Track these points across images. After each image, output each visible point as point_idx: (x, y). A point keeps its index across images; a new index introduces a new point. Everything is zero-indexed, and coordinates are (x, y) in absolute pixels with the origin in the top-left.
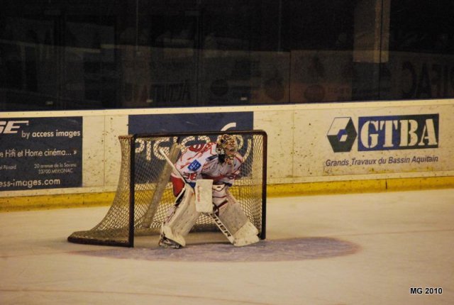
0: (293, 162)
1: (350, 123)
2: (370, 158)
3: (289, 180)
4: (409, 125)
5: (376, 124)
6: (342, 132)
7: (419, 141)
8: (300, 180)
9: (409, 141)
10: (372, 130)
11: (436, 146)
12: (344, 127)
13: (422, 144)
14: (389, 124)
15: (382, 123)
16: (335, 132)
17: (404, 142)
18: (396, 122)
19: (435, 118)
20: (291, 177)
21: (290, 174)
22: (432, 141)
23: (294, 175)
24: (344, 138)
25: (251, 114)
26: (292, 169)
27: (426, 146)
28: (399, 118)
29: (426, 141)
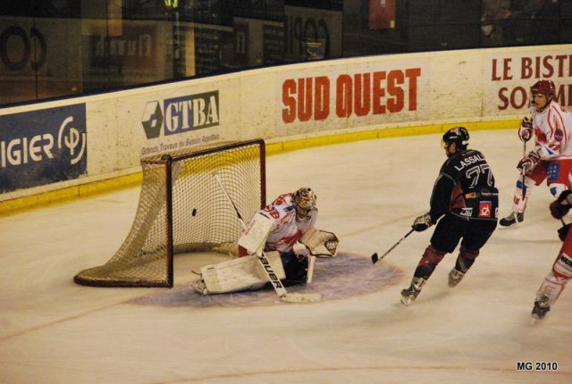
0: (118, 153)
1: (158, 107)
2: (173, 142)
3: (115, 174)
4: (199, 103)
5: (176, 105)
6: (153, 117)
7: (206, 120)
8: (124, 173)
9: (199, 121)
10: (174, 113)
11: (217, 124)
12: (153, 112)
13: (208, 122)
14: (185, 103)
15: (180, 103)
16: (147, 118)
18: (190, 102)
19: (216, 94)
20: (117, 169)
21: (116, 167)
22: (215, 120)
23: (119, 168)
24: (154, 123)
25: (83, 105)
26: (118, 162)
27: (212, 125)
28: (192, 97)
29: (211, 119)
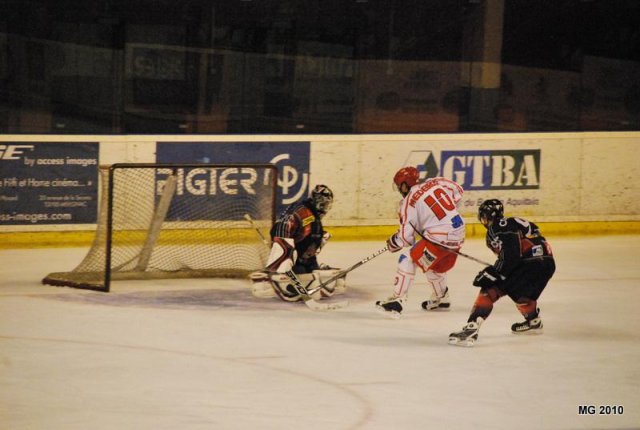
0: (358, 201)
1: (431, 158)
3: (354, 223)
4: (504, 161)
5: (462, 159)
6: (421, 168)
7: (516, 180)
8: (366, 223)
9: (503, 181)
10: (457, 166)
11: (536, 187)
12: (423, 162)
13: (519, 184)
14: (479, 160)
15: (470, 158)
17: (496, 181)
18: (487, 158)
19: (536, 154)
20: (356, 218)
21: (355, 215)
22: (532, 181)
23: (360, 216)
24: (422, 175)
25: (307, 144)
26: (358, 210)
27: (525, 186)
28: (492, 153)
29: (524, 181)
